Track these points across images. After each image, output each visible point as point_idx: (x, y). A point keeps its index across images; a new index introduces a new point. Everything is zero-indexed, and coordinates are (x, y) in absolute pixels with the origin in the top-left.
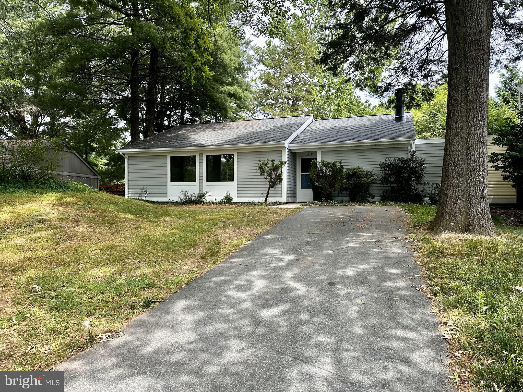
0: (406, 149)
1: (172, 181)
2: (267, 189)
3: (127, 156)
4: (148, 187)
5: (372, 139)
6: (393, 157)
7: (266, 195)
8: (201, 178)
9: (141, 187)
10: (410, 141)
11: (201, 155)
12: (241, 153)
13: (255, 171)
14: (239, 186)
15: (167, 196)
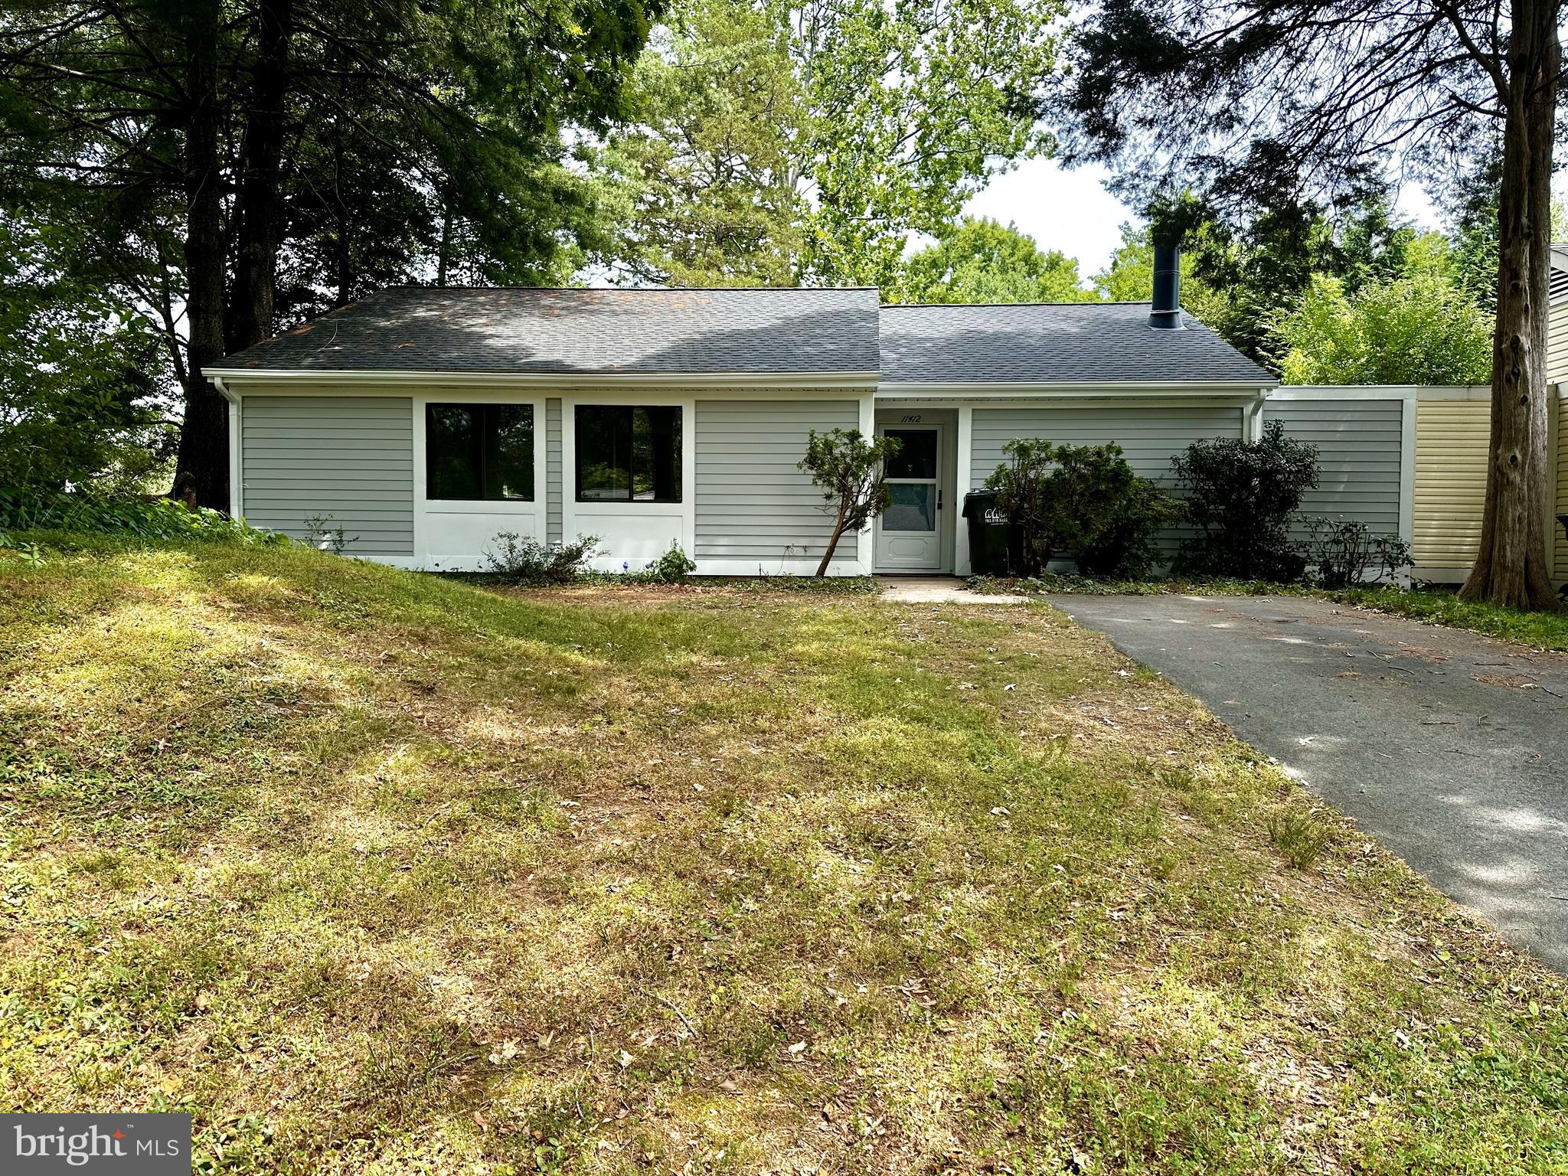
0: (1237, 414)
1: (431, 495)
2: (831, 532)
3: (234, 395)
4: (337, 516)
5: (1140, 378)
6: (1214, 435)
7: (824, 552)
8: (554, 488)
9: (311, 515)
10: (1258, 390)
11: (554, 404)
12: (710, 404)
13: (795, 469)
14: (702, 520)
15: (411, 553)
